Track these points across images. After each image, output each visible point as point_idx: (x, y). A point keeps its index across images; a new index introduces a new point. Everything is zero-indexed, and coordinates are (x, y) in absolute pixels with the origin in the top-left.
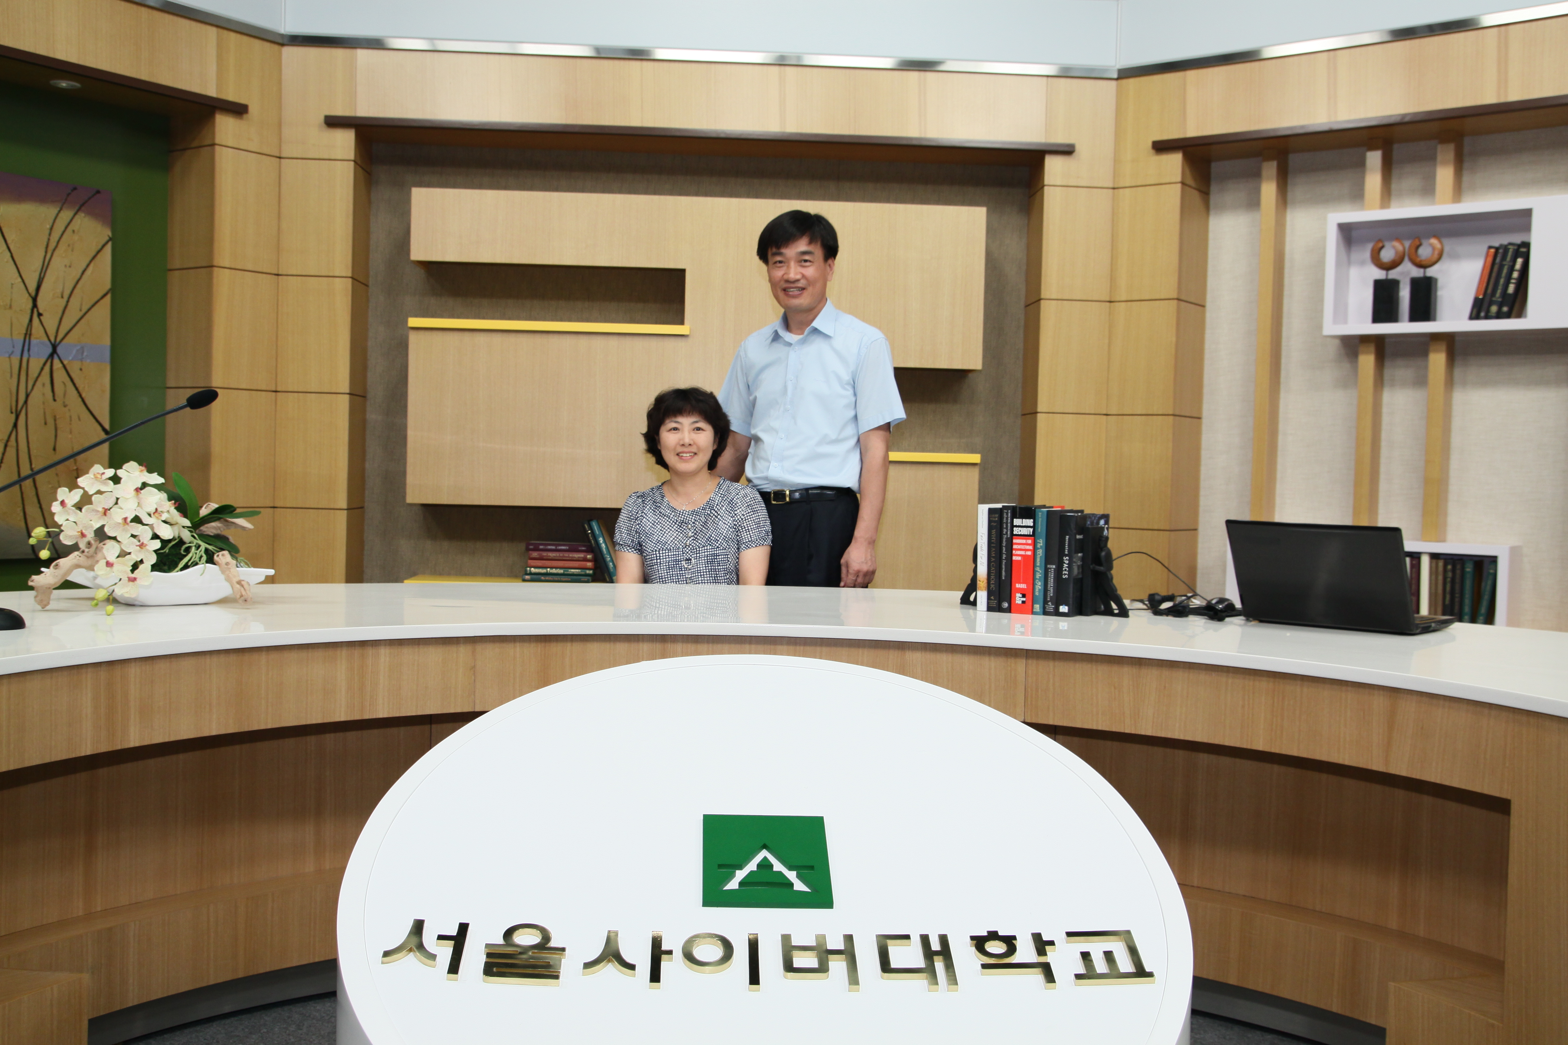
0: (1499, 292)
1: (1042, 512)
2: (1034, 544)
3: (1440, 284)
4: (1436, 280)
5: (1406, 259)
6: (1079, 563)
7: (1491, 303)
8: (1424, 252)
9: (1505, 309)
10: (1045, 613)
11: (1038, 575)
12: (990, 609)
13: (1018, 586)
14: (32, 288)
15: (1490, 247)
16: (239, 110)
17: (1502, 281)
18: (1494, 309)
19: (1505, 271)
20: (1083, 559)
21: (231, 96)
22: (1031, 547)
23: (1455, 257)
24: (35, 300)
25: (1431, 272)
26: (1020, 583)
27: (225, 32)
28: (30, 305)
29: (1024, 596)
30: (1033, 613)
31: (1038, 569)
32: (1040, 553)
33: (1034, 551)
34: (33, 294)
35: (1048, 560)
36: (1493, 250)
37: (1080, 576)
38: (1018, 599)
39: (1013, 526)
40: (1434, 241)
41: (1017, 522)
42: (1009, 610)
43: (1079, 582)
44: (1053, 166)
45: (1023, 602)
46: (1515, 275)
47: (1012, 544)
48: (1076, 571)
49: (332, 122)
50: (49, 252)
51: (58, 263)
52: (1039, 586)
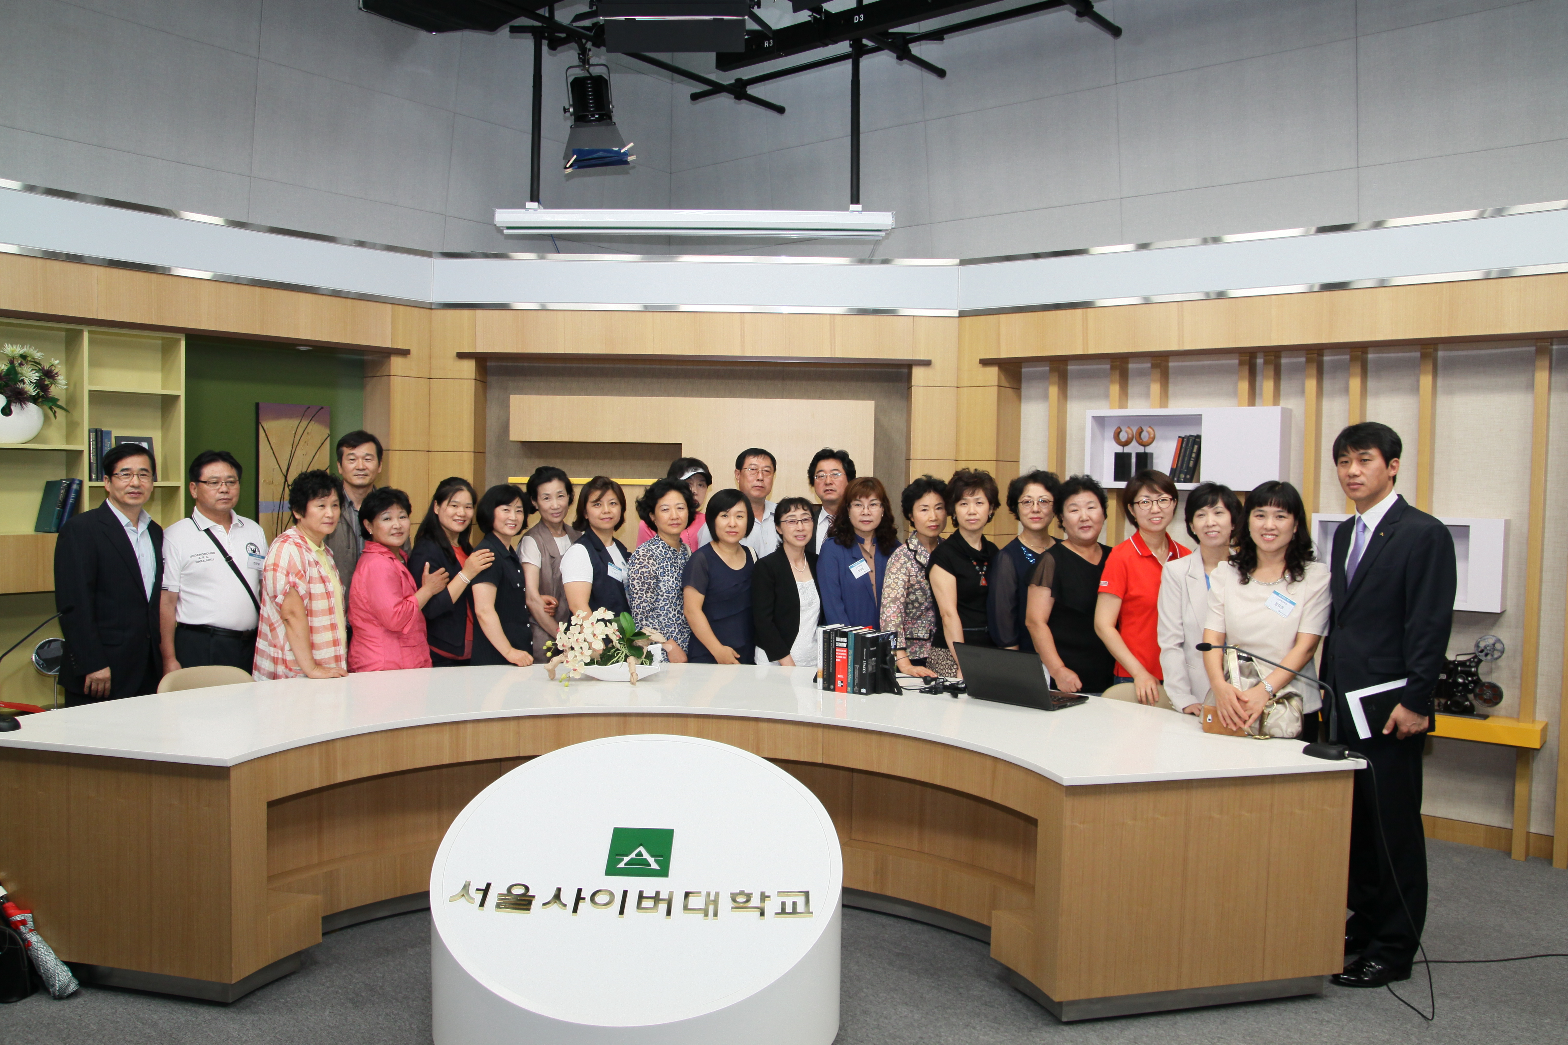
0: (1185, 465)
1: (852, 634)
2: (848, 652)
3: (1155, 456)
4: (1152, 454)
5: (1134, 440)
6: (873, 664)
7: (1180, 473)
8: (1145, 436)
9: (1188, 476)
10: (854, 692)
11: (849, 671)
12: (824, 689)
13: (839, 676)
14: (284, 470)
15: (1179, 437)
16: (405, 353)
17: (1186, 459)
18: (1182, 476)
19: (1188, 453)
20: (876, 661)
21: (400, 346)
22: (846, 654)
23: (1165, 438)
24: (286, 477)
25: (1149, 450)
26: (840, 674)
27: (397, 306)
28: (283, 480)
29: (842, 682)
30: (847, 692)
31: (849, 667)
32: (851, 658)
33: (847, 656)
34: (285, 474)
35: (855, 662)
36: (1181, 439)
37: (874, 671)
38: (839, 684)
39: (836, 642)
40: (1149, 429)
41: (838, 639)
42: (834, 690)
43: (873, 675)
44: (918, 373)
45: (842, 686)
46: (1194, 455)
47: (835, 652)
48: (870, 668)
49: (461, 356)
50: (294, 447)
51: (299, 453)
52: (850, 677)
